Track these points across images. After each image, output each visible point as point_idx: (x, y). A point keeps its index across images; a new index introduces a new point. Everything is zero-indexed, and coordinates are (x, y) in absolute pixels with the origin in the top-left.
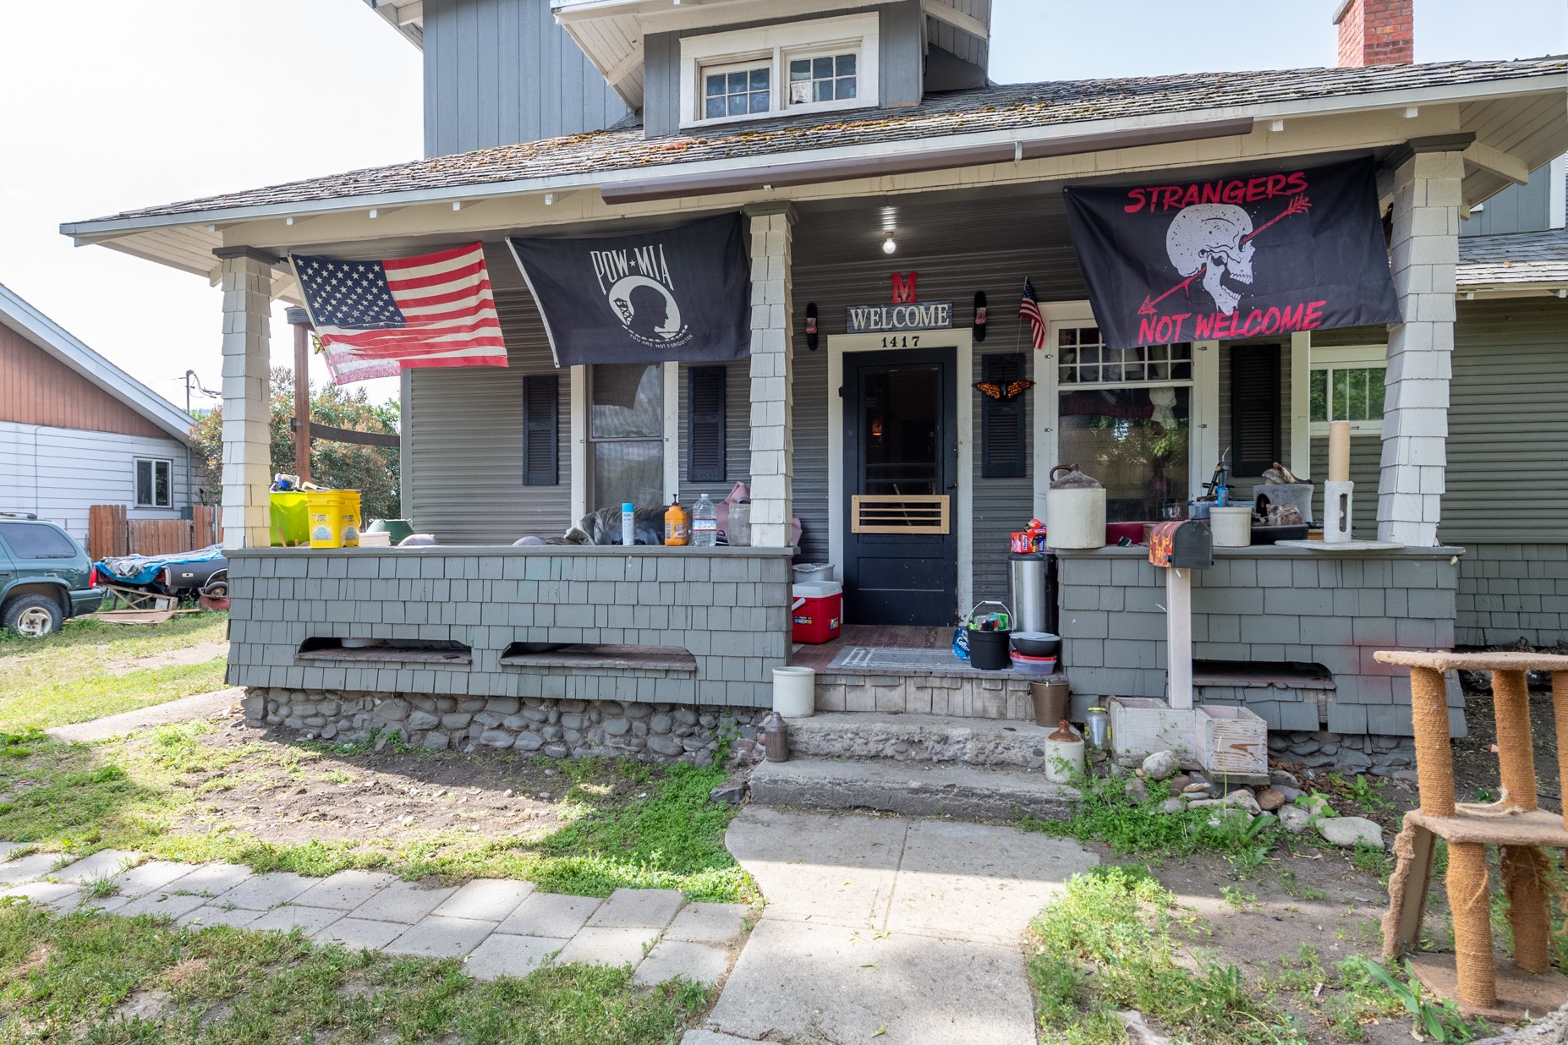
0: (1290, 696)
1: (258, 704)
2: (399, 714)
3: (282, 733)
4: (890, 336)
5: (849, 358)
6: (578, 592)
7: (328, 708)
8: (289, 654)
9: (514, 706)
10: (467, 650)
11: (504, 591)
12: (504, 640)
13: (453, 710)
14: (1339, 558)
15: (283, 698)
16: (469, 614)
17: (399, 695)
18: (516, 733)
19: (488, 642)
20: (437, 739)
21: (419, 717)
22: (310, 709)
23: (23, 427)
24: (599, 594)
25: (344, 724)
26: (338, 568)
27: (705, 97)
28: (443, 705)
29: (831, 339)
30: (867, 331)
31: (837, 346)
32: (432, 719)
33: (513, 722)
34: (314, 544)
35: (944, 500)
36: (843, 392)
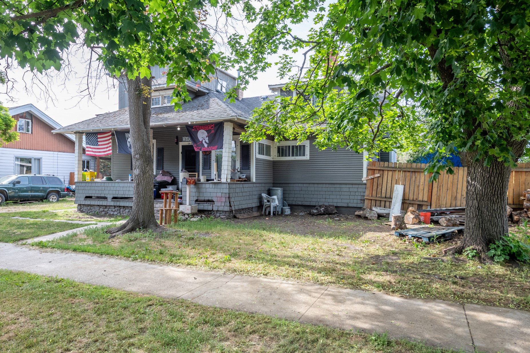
0: (209, 205)
1: (79, 207)
2: (98, 209)
3: (82, 212)
4: (189, 142)
5: (183, 146)
6: (121, 189)
7: (89, 208)
8: (83, 199)
9: (113, 207)
10: (107, 198)
11: (112, 188)
12: (112, 197)
13: (106, 208)
15: (83, 206)
16: (107, 192)
17: (98, 205)
18: (114, 212)
19: (110, 197)
20: (103, 213)
21: (101, 209)
22: (86, 208)
23: (55, 153)
24: (125, 189)
25: (91, 210)
26: (90, 184)
28: (104, 207)
29: (180, 143)
30: (185, 141)
31: (181, 144)
32: (103, 210)
33: (114, 210)
34: (87, 181)
35: (197, 174)
36: (182, 153)
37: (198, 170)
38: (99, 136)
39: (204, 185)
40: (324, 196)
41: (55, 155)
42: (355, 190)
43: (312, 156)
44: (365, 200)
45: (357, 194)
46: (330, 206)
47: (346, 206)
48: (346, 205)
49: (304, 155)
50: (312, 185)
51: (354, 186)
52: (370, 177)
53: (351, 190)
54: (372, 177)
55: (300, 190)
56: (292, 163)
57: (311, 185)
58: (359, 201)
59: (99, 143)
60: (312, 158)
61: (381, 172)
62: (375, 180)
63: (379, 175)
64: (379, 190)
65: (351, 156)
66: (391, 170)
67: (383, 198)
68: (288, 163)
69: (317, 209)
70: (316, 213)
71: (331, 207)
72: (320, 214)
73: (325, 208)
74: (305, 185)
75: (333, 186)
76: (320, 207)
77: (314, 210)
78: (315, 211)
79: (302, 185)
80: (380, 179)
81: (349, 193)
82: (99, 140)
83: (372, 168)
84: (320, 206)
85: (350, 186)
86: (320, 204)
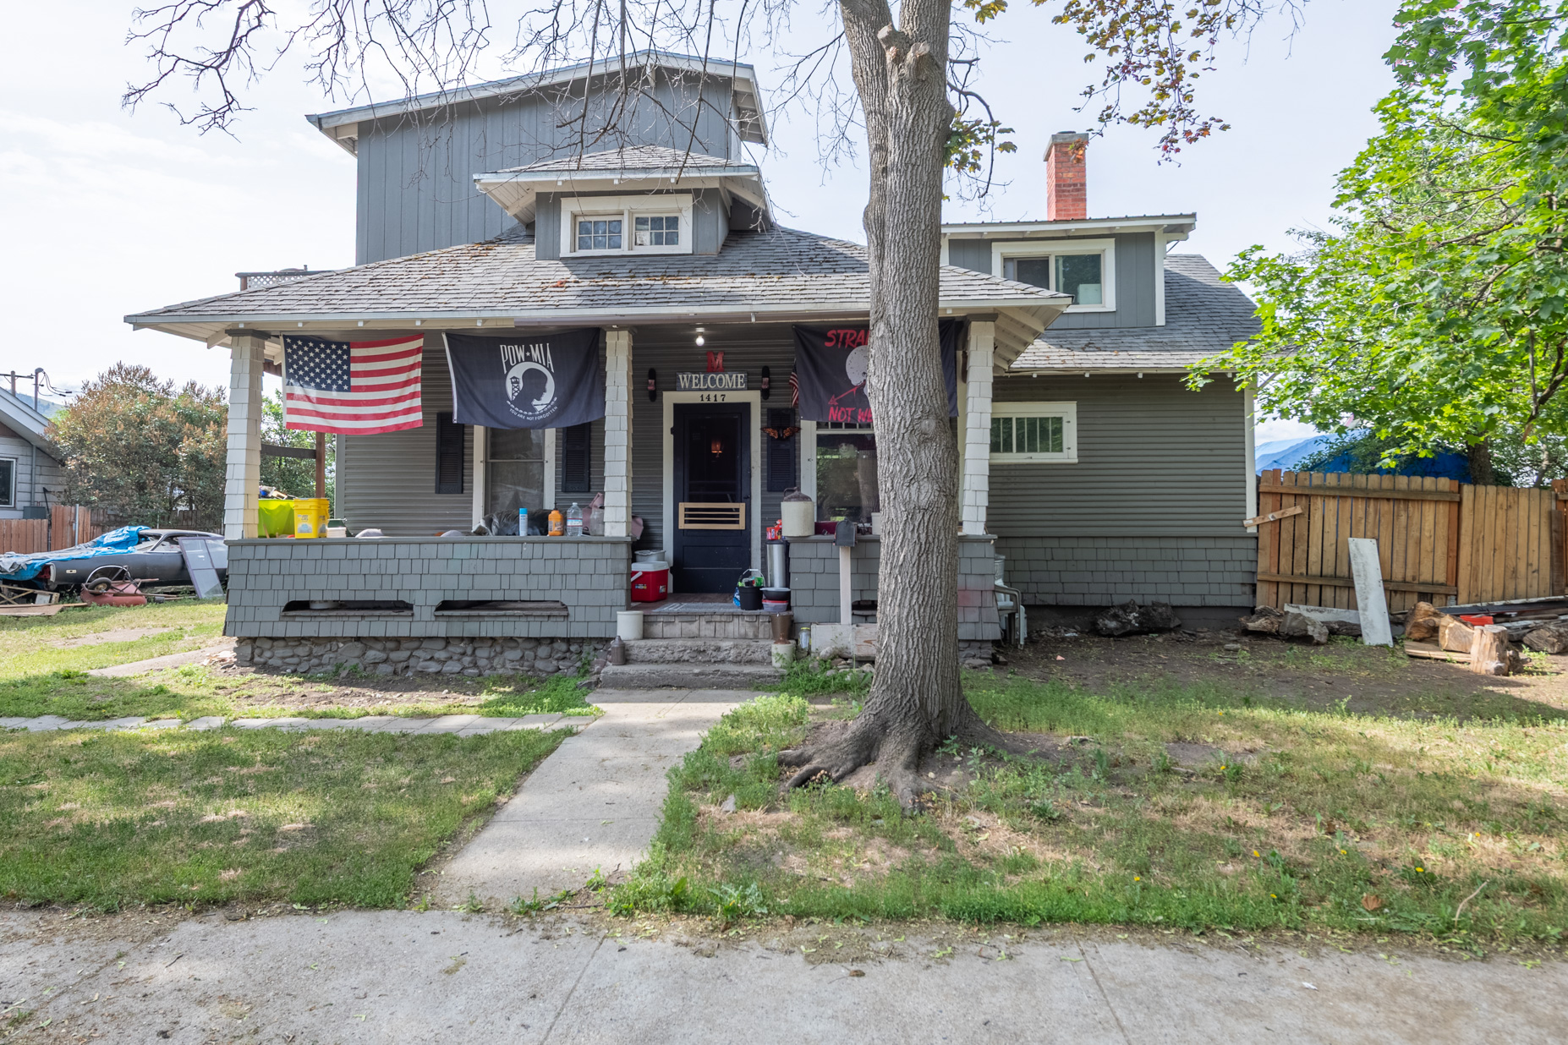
1: (248, 650)
2: (358, 653)
3: (266, 668)
4: (706, 394)
5: (679, 409)
6: (490, 567)
7: (302, 651)
8: (276, 613)
9: (442, 644)
10: (409, 607)
11: (438, 566)
12: (437, 599)
15: (267, 645)
16: (412, 582)
17: (358, 639)
18: (443, 662)
19: (425, 601)
20: (385, 669)
21: (372, 654)
22: (288, 652)
24: (503, 567)
25: (315, 661)
26: (315, 552)
27: (577, 235)
28: (390, 645)
29: (665, 394)
30: (690, 389)
31: (670, 399)
32: (383, 656)
33: (442, 655)
34: (298, 535)
35: (742, 506)
36: (673, 431)
37: (744, 495)
38: (355, 352)
40: (1128, 577)
42: (1226, 555)
43: (1087, 453)
44: (1259, 586)
45: (1229, 566)
46: (1155, 605)
47: (1198, 604)
48: (1197, 602)
49: (1059, 447)
50: (1089, 543)
51: (1220, 544)
52: (1270, 517)
53: (1212, 555)
54: (1278, 515)
55: (1049, 558)
56: (1017, 473)
57: (1083, 543)
58: (1238, 589)
59: (355, 382)
60: (1087, 460)
61: (1304, 501)
62: (1285, 525)
63: (1298, 510)
64: (1300, 553)
65: (1208, 452)
66: (1334, 497)
67: (1314, 577)
68: (1005, 473)
69: (1115, 617)
70: (1117, 629)
71: (1160, 610)
72: (1127, 634)
73: (1141, 614)
74: (1064, 543)
75: (1155, 543)
76: (1125, 611)
77: (1107, 622)
78: (1113, 624)
79: (1055, 543)
80: (1302, 524)
81: (1205, 566)
82: (354, 367)
83: (1274, 490)
84: (1124, 607)
85: (1210, 543)
86: (1125, 600)
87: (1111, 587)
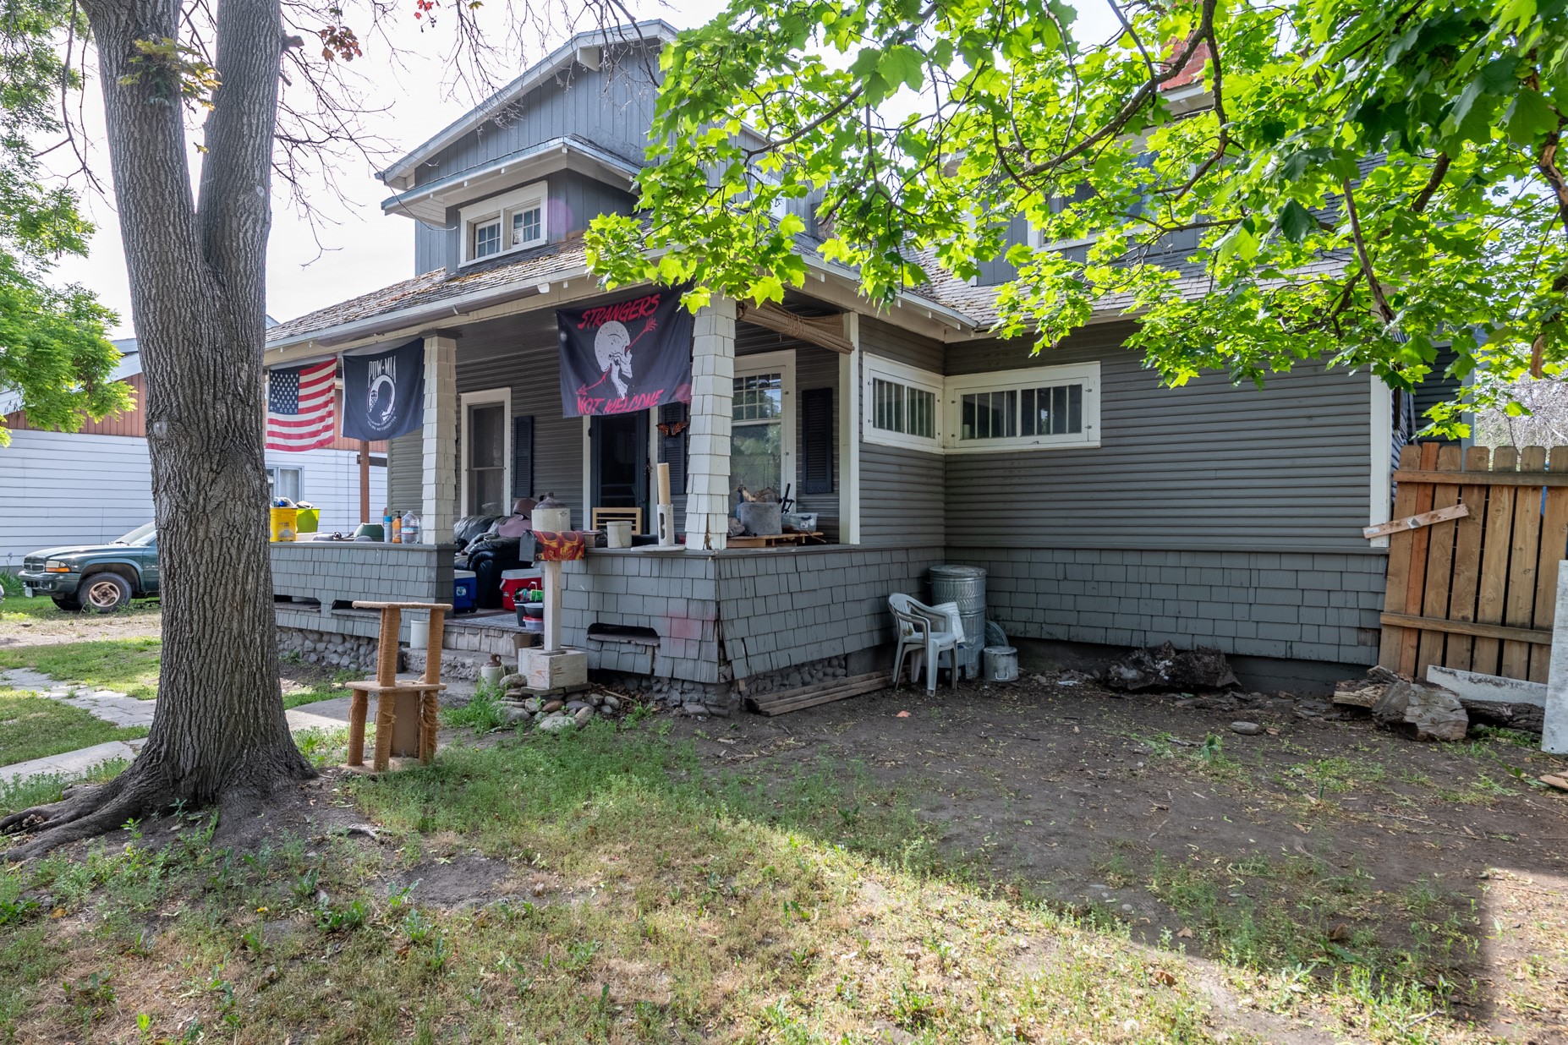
0: (639, 650)
6: (358, 570)
9: (339, 640)
10: (319, 604)
11: (332, 569)
12: (332, 599)
13: (320, 640)
14: (662, 556)
16: (318, 582)
17: (301, 630)
19: (327, 599)
20: (313, 658)
27: (477, 243)
28: (315, 637)
32: (311, 645)
33: (340, 649)
35: (638, 511)
36: (591, 433)
38: (303, 379)
39: (618, 562)
40: (1171, 608)
41: (340, 461)
42: (1331, 581)
43: (1114, 432)
44: (1385, 633)
45: (1336, 599)
46: (1200, 651)
47: (1281, 654)
48: (1279, 651)
49: (1076, 428)
50: (1116, 558)
51: (1320, 563)
52: (1409, 523)
53: (1305, 580)
54: (1423, 520)
55: (1061, 577)
56: (1022, 463)
57: (1107, 558)
58: (1350, 637)
59: (302, 405)
60: (1115, 441)
61: (1476, 497)
62: (1441, 538)
63: (1462, 511)
64: (1464, 584)
65: (1305, 422)
66: (1536, 488)
67: (1489, 624)
68: (1007, 464)
69: (1138, 663)
70: (1134, 681)
71: (1206, 659)
72: (1151, 689)
73: (1177, 663)
74: (1081, 557)
75: (1214, 561)
76: (1154, 657)
77: (1123, 670)
78: (1130, 674)
79: (1068, 557)
80: (1470, 535)
81: (1295, 597)
82: (302, 392)
83: (1418, 478)
84: (1154, 652)
85: (1303, 563)
86: (1153, 640)
87: (1146, 620)
